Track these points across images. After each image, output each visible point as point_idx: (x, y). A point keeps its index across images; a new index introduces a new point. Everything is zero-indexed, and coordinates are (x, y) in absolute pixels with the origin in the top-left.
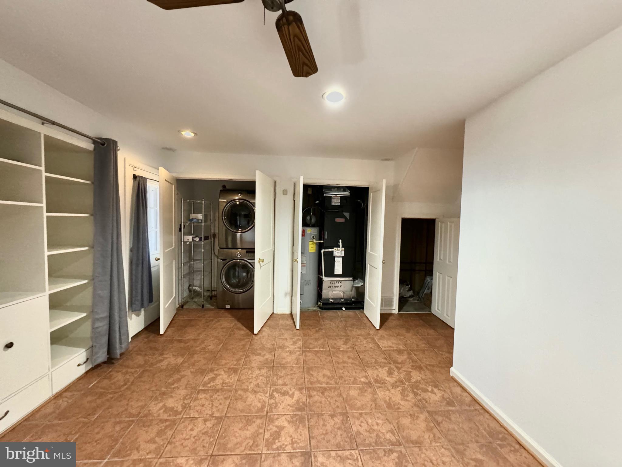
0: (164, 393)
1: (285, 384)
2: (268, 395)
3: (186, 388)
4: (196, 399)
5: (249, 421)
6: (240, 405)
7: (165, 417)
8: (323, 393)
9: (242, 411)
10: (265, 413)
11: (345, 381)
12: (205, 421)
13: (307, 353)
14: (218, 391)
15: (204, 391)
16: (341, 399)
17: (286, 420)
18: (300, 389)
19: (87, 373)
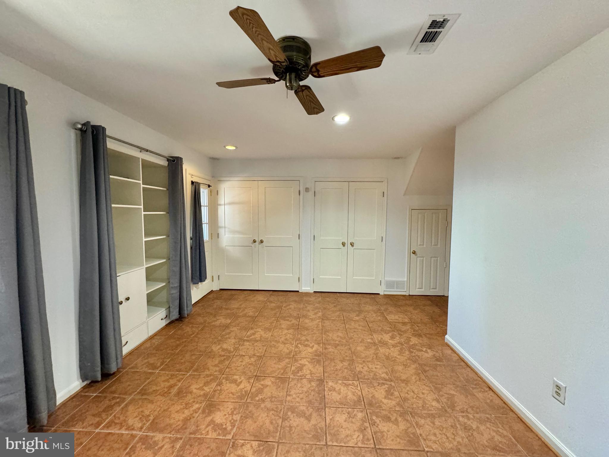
0: (220, 340)
1: (307, 340)
2: (294, 346)
3: (235, 338)
4: (243, 345)
5: (280, 360)
6: (274, 350)
7: (223, 353)
8: (336, 347)
9: (275, 354)
10: (292, 356)
11: (354, 341)
12: (250, 357)
13: (325, 321)
14: (257, 341)
15: (248, 341)
16: (350, 352)
17: (307, 361)
18: (318, 344)
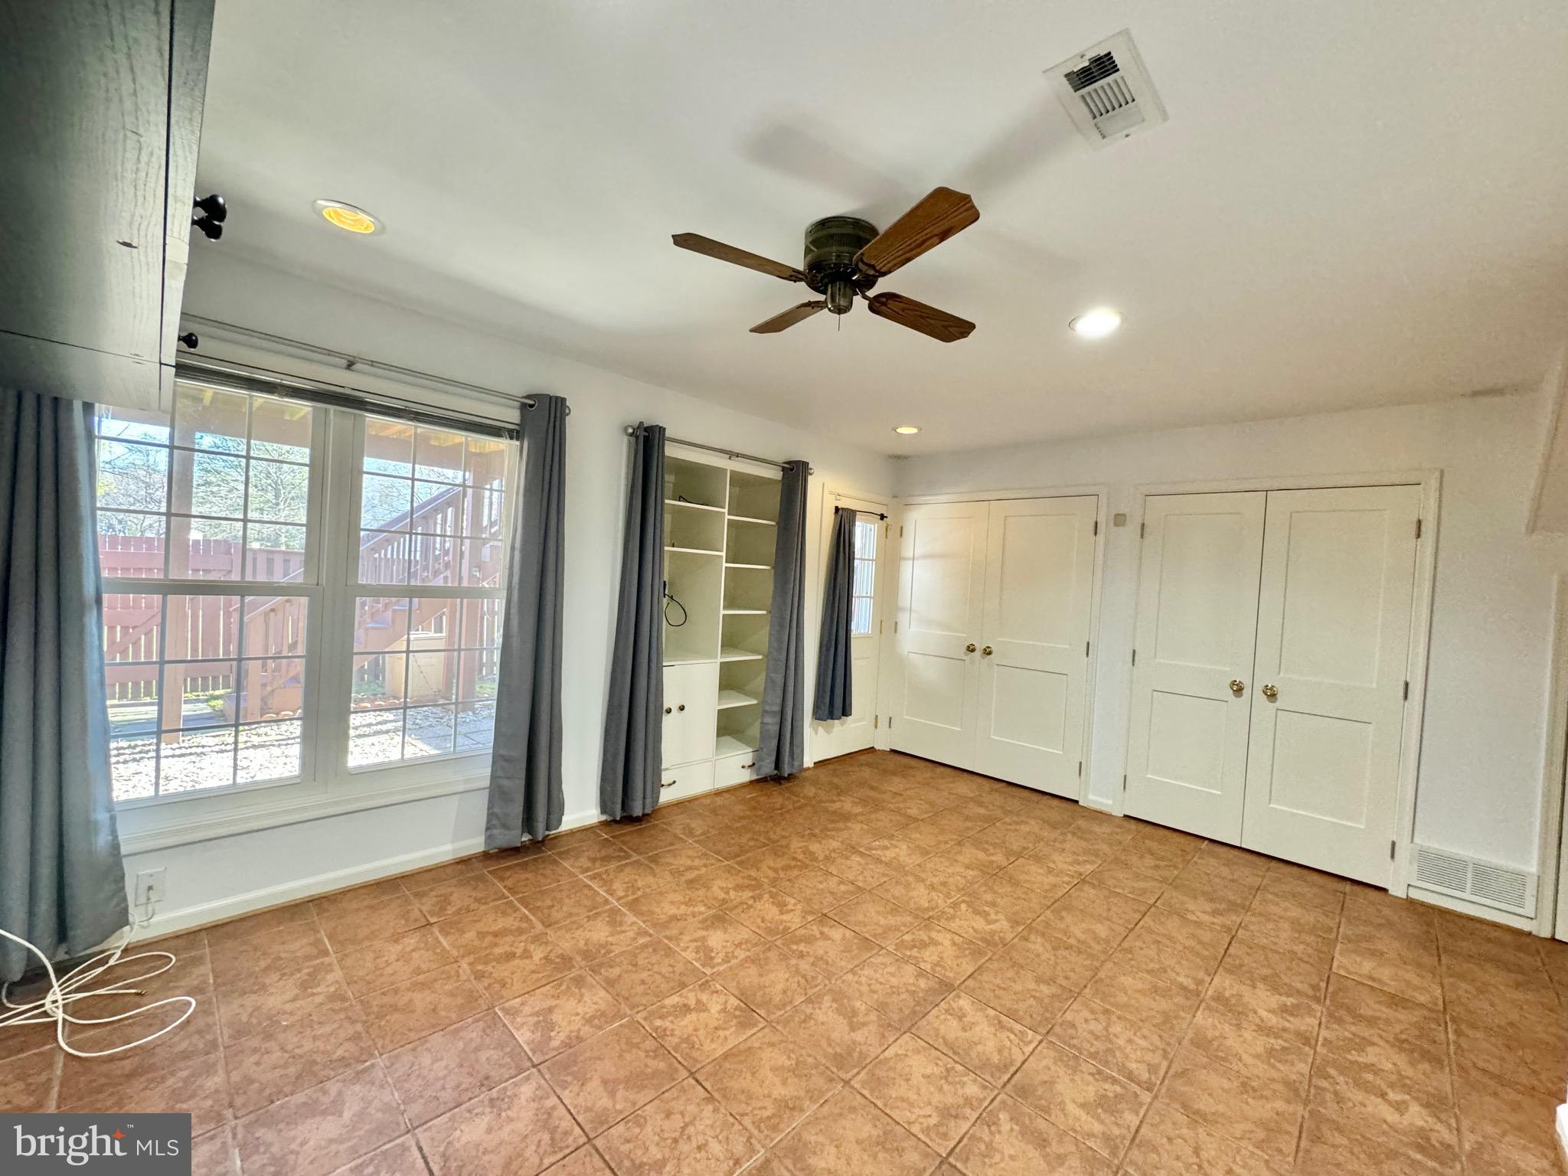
6: (898, 891)
9: (894, 897)
10: (926, 917)
11: (1130, 959)
13: (1086, 887)
14: (881, 862)
15: (862, 854)
16: (1089, 974)
17: (952, 939)
18: (1015, 923)
19: (751, 782)
